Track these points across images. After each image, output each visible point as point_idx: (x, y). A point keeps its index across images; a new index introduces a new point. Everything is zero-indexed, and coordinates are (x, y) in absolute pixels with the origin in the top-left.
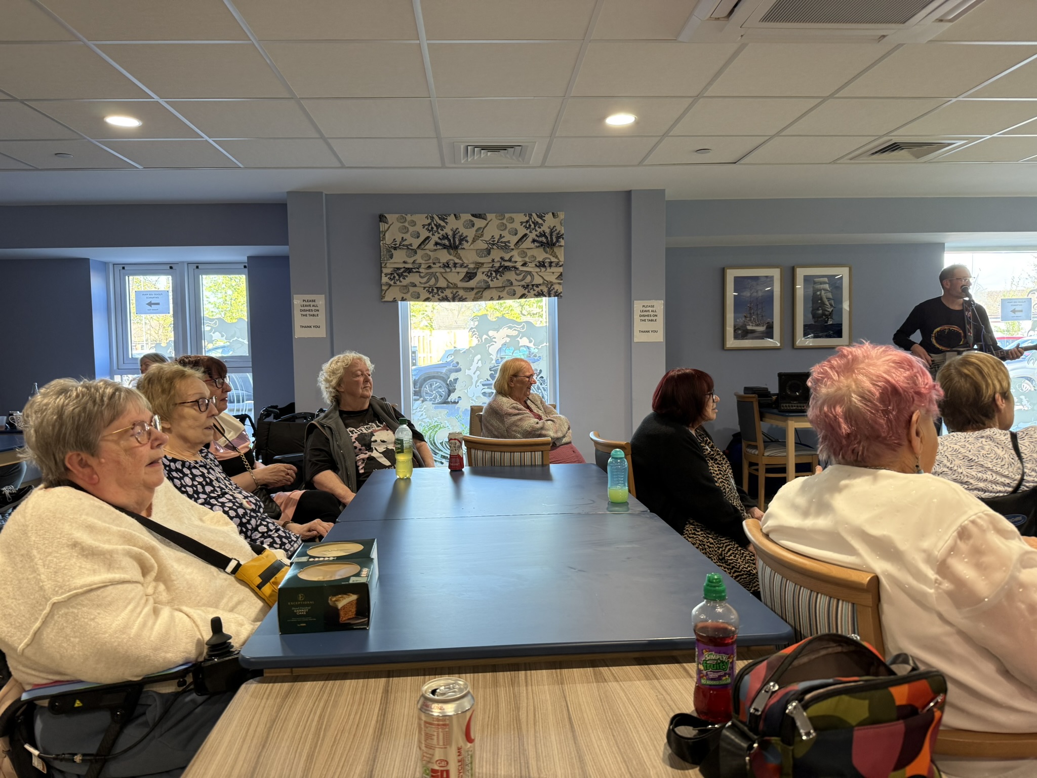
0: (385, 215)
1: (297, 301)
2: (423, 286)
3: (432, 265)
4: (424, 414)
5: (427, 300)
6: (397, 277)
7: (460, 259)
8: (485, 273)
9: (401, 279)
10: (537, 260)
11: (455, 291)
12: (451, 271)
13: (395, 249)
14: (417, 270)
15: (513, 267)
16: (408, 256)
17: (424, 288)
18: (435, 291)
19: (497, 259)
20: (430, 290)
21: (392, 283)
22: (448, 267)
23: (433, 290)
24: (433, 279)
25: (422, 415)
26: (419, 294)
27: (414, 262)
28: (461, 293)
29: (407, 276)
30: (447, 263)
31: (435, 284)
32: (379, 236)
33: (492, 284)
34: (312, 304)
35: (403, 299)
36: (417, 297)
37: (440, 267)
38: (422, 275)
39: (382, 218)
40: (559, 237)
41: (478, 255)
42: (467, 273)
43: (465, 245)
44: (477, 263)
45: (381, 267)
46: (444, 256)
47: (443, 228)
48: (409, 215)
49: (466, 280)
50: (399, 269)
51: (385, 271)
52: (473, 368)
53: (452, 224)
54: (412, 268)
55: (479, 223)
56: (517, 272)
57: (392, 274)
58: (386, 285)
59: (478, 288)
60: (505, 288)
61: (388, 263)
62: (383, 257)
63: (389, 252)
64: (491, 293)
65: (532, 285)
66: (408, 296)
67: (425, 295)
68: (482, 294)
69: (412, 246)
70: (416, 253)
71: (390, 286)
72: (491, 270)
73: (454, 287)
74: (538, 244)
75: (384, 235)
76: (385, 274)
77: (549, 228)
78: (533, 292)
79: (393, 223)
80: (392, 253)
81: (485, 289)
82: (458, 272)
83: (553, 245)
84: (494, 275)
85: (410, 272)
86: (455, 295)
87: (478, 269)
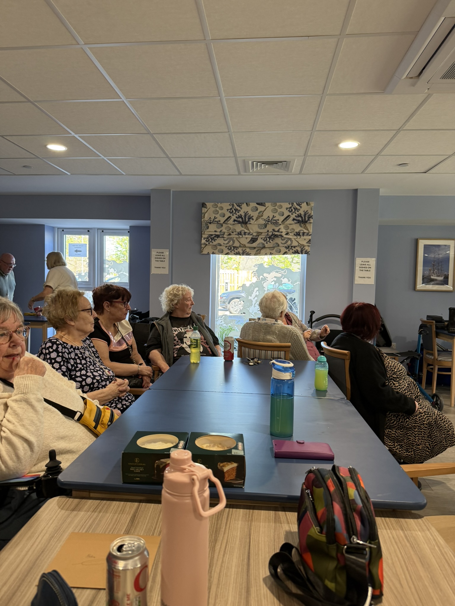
0: (206, 203)
1: (154, 253)
2: (225, 245)
3: (231, 233)
4: (223, 321)
5: (227, 254)
6: (210, 240)
7: (248, 230)
8: (263, 239)
9: (213, 241)
10: (295, 231)
11: (244, 249)
12: (242, 237)
13: (210, 223)
14: (222, 236)
15: (280, 235)
16: (217, 228)
17: (226, 247)
18: (232, 248)
19: (271, 230)
20: (230, 248)
21: (207, 243)
22: (241, 234)
23: (231, 248)
24: (232, 241)
25: (222, 322)
26: (223, 250)
27: (221, 231)
28: (248, 250)
29: (216, 240)
30: (240, 232)
31: (233, 245)
32: (200, 215)
33: (266, 245)
34: (162, 254)
35: (213, 253)
36: (221, 252)
37: (236, 234)
38: (225, 239)
39: (204, 205)
40: (310, 217)
41: (259, 227)
42: (252, 238)
43: (252, 221)
44: (258, 233)
45: (202, 234)
46: (239, 228)
47: (239, 211)
48: (220, 203)
49: (251, 242)
50: (212, 235)
51: (204, 236)
52: (254, 295)
53: (245, 209)
54: (219, 235)
55: (261, 208)
56: (283, 238)
57: (207, 238)
58: (203, 244)
59: (258, 247)
60: (275, 248)
61: (206, 232)
62: (203, 228)
63: (206, 225)
64: (266, 251)
65: (291, 247)
66: (216, 251)
67: (226, 251)
68: (260, 251)
69: (220, 222)
70: (222, 226)
71: (206, 245)
72: (267, 237)
73: (244, 247)
74: (297, 222)
75: (204, 215)
76: (204, 238)
77: (304, 212)
78: (292, 251)
79: (210, 208)
80: (209, 226)
81: (261, 248)
82: (246, 238)
83: (306, 222)
84: (268, 240)
85: (218, 237)
86: (244, 251)
87: (259, 236)
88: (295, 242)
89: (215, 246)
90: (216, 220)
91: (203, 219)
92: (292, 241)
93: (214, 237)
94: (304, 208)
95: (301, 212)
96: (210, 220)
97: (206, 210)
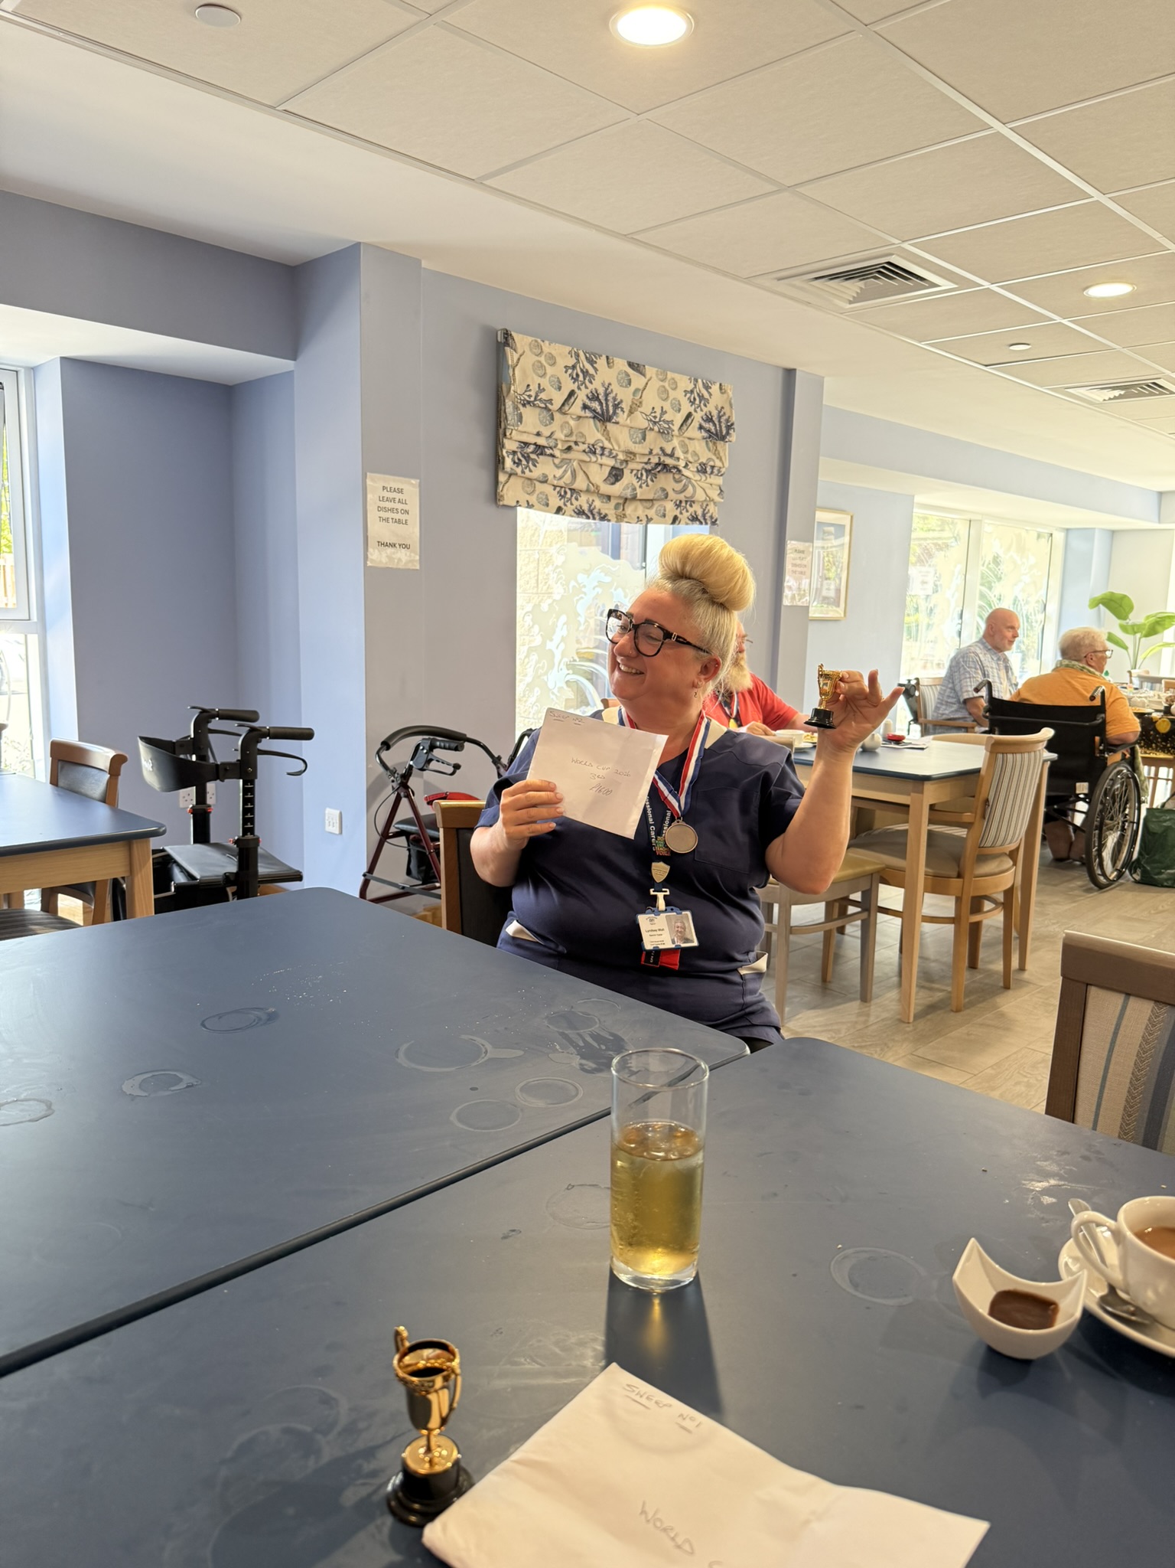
0: (513, 333)
2: (555, 482)
3: (572, 444)
5: (558, 510)
7: (610, 440)
8: (635, 472)
9: (530, 465)
10: (700, 462)
12: (594, 462)
13: (527, 404)
14: (552, 452)
15: (675, 467)
16: (543, 423)
17: (555, 487)
19: (656, 451)
20: (563, 494)
22: (594, 453)
23: (566, 493)
24: (569, 472)
26: (547, 498)
27: (549, 436)
29: (537, 461)
30: (594, 446)
31: (571, 482)
33: (640, 493)
34: (397, 496)
35: (525, 505)
36: (544, 503)
37: (584, 451)
38: (557, 461)
39: (507, 338)
40: (730, 426)
41: (631, 436)
43: (619, 416)
44: (627, 453)
46: (592, 432)
47: (591, 378)
48: (547, 342)
50: (526, 444)
51: (509, 445)
54: (544, 447)
55: (638, 381)
56: (677, 476)
57: (514, 453)
58: (506, 472)
59: (620, 497)
60: (654, 502)
61: (514, 431)
62: (509, 418)
63: (517, 408)
64: (635, 510)
65: (686, 502)
66: (533, 499)
67: (555, 501)
68: (623, 510)
69: (552, 404)
70: (553, 419)
71: (510, 475)
72: (643, 468)
73: (594, 492)
74: (705, 434)
75: (514, 374)
76: (507, 452)
77: (716, 408)
78: (686, 514)
79: (524, 352)
80: (521, 413)
81: (626, 499)
82: (601, 465)
83: (723, 438)
84: (644, 477)
85: (541, 454)
86: (590, 506)
87: (627, 464)
88: (699, 491)
89: (529, 482)
90: (542, 396)
91: (512, 388)
92: (694, 486)
93: (532, 453)
94: (716, 400)
95: (711, 408)
96: (528, 393)
97: (516, 357)
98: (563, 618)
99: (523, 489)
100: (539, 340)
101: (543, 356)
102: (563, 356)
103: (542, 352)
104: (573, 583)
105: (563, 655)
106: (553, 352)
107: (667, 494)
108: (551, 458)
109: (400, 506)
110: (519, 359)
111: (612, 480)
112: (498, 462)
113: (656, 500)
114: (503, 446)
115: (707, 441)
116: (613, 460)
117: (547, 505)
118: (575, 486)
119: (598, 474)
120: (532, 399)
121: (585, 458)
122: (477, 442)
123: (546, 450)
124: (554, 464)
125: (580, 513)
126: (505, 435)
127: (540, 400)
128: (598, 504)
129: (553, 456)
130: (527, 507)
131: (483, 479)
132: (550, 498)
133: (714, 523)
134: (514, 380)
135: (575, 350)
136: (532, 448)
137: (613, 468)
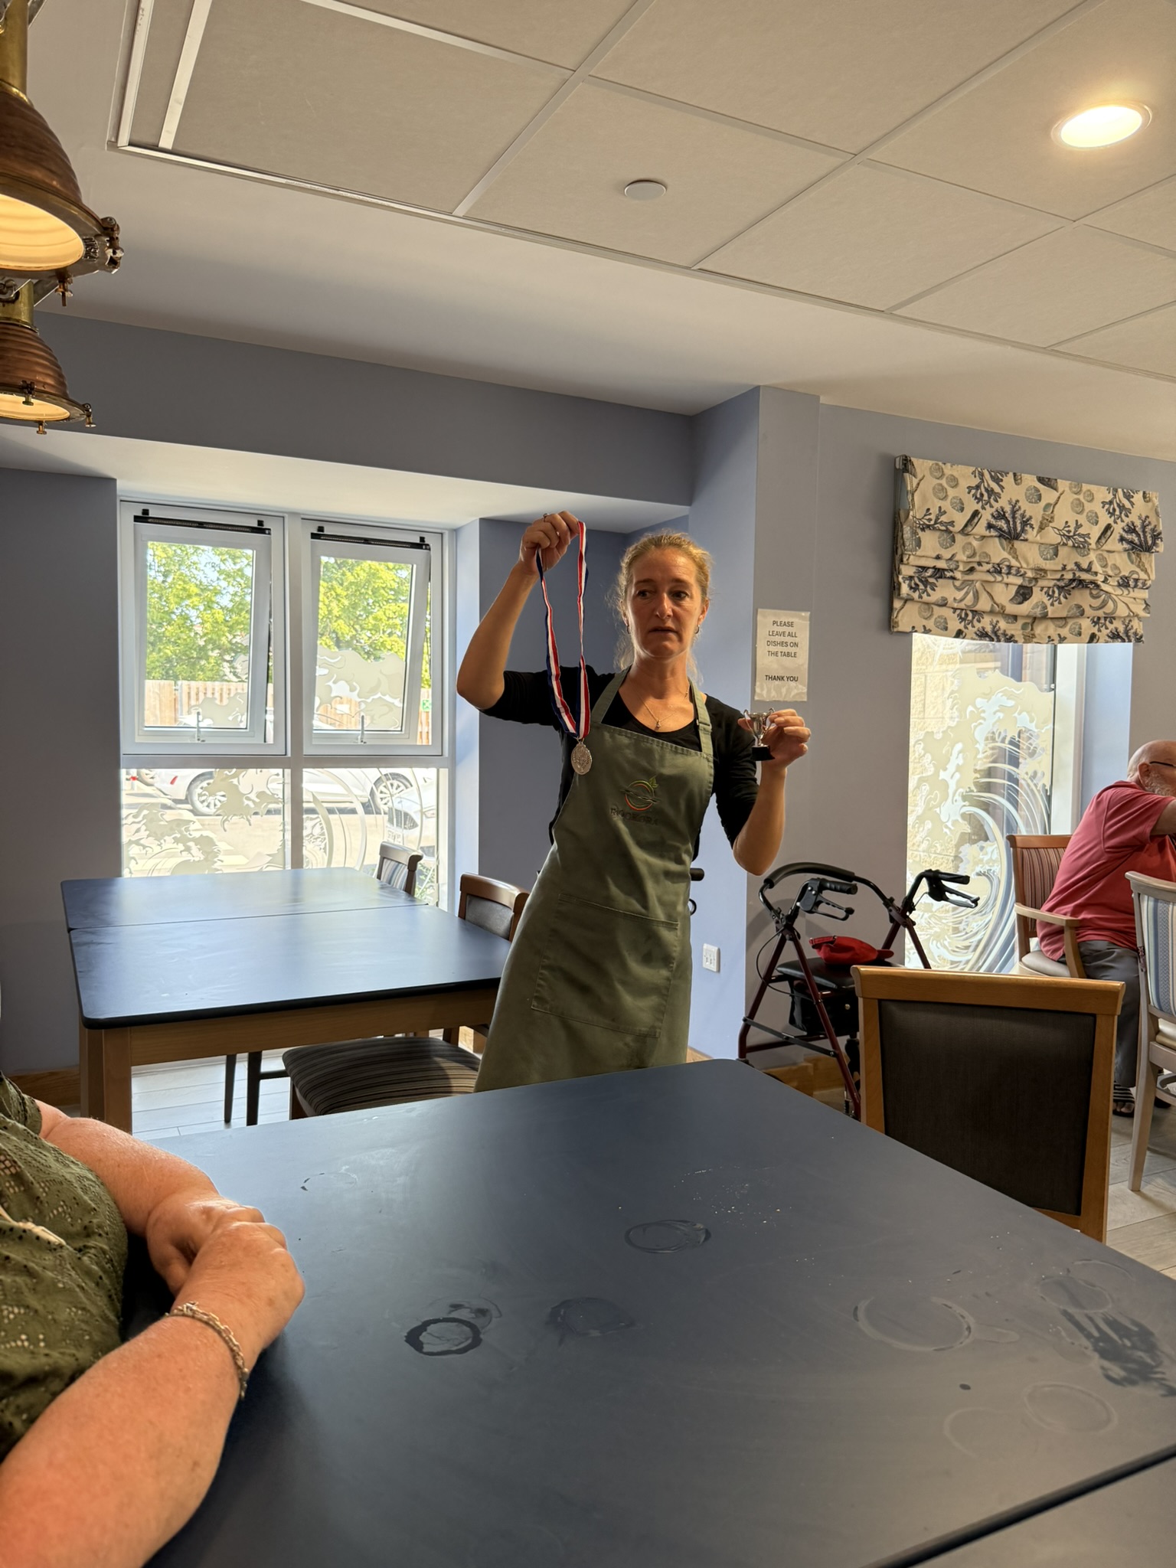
0: (913, 459)
2: (955, 605)
3: (976, 565)
5: (958, 634)
7: (1018, 558)
8: (1045, 590)
11: (997, 621)
12: (1000, 582)
13: (927, 528)
14: (953, 574)
15: (1092, 582)
16: (943, 546)
18: (970, 617)
19: (1071, 566)
20: (964, 617)
22: (1000, 572)
23: (967, 615)
24: (971, 593)
26: (946, 621)
27: (949, 558)
29: (936, 585)
30: (1000, 566)
31: (972, 605)
34: (787, 629)
35: (920, 630)
36: (943, 628)
37: (988, 571)
39: (906, 464)
40: (1156, 535)
41: (1041, 554)
43: (1028, 533)
44: (1037, 570)
45: (901, 563)
46: (997, 552)
47: (997, 497)
48: (949, 465)
50: (925, 569)
51: (905, 570)
54: (944, 570)
55: (1050, 497)
56: (1094, 592)
57: (911, 578)
58: (902, 599)
59: (1028, 616)
60: (1068, 620)
61: (912, 557)
62: (907, 543)
63: (915, 533)
64: (1046, 629)
65: (1105, 618)
66: (930, 624)
67: (955, 624)
68: (1032, 629)
69: (953, 526)
70: (954, 541)
71: (906, 601)
72: (1054, 586)
73: (999, 613)
74: (1126, 546)
75: (913, 499)
76: (903, 578)
77: (1140, 518)
78: (1105, 632)
79: (924, 476)
80: (919, 537)
81: (1035, 618)
82: (1007, 584)
83: (1148, 549)
84: (1056, 595)
85: (941, 577)
86: (994, 627)
87: (1037, 581)
88: (1121, 605)
89: (926, 607)
90: (943, 519)
91: (911, 513)
92: (1114, 602)
93: (930, 577)
94: (1139, 509)
95: (1134, 518)
96: (927, 517)
97: (915, 481)
98: (959, 746)
99: (920, 613)
100: (940, 463)
101: (944, 479)
102: (966, 476)
103: (943, 475)
104: (970, 708)
105: (958, 787)
106: (955, 474)
107: (1083, 610)
108: (951, 581)
109: (789, 639)
110: (918, 484)
111: (1020, 599)
112: (893, 589)
113: (1070, 618)
114: (899, 573)
115: (1129, 554)
116: (1021, 578)
117: (946, 629)
118: (977, 608)
119: (1004, 594)
120: (932, 522)
121: (990, 578)
122: (872, 571)
123: (946, 573)
124: (955, 586)
125: (983, 635)
126: (902, 561)
127: (941, 523)
128: (1003, 625)
129: (953, 578)
130: (924, 633)
131: (876, 607)
132: (948, 622)
133: (1139, 640)
134: (913, 505)
135: (979, 469)
136: (930, 572)
137: (1021, 587)
